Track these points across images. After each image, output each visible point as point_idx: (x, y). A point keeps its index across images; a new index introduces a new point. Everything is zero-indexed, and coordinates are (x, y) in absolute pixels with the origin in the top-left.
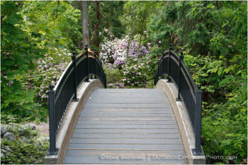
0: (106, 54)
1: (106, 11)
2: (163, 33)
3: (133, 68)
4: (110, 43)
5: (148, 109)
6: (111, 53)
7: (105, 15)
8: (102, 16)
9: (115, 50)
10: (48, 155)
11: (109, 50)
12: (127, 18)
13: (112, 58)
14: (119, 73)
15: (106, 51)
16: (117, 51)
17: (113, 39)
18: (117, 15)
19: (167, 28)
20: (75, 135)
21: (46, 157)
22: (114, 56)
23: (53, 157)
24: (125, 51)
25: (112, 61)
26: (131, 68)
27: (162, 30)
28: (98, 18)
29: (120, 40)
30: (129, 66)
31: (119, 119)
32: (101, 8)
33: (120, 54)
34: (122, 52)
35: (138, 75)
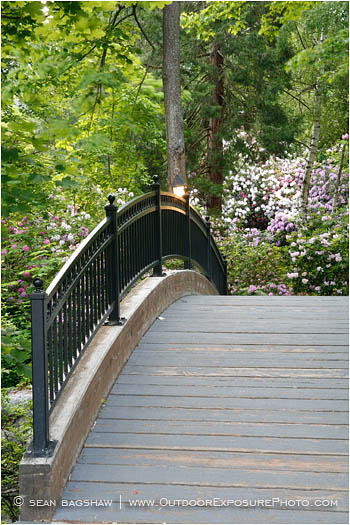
0: (244, 202)
1: (242, 79)
3: (317, 242)
4: (255, 172)
5: (312, 349)
6: (260, 200)
7: (241, 93)
8: (230, 96)
9: (270, 190)
10: (28, 456)
11: (254, 191)
12: (305, 97)
13: (262, 212)
14: (279, 256)
15: (246, 193)
16: (278, 194)
17: (264, 159)
18: (274, 91)
20: (107, 412)
21: (23, 462)
22: (267, 208)
23: (41, 461)
24: (299, 193)
25: (258, 221)
26: (312, 240)
28: (220, 102)
29: (285, 163)
30: (308, 235)
31: (230, 372)
32: (228, 73)
33: (284, 201)
34: (289, 196)
35: (334, 262)
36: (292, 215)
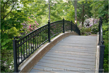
0: (87, 23)
2: (103, 14)
3: (94, 28)
7: (86, 11)
14: (90, 29)
17: (89, 18)
18: (90, 10)
19: (104, 13)
22: (89, 24)
25: (88, 25)
27: (102, 13)
28: (84, 11)
31: (67, 52)
32: (84, 8)
35: (96, 30)
36: (92, 25)
